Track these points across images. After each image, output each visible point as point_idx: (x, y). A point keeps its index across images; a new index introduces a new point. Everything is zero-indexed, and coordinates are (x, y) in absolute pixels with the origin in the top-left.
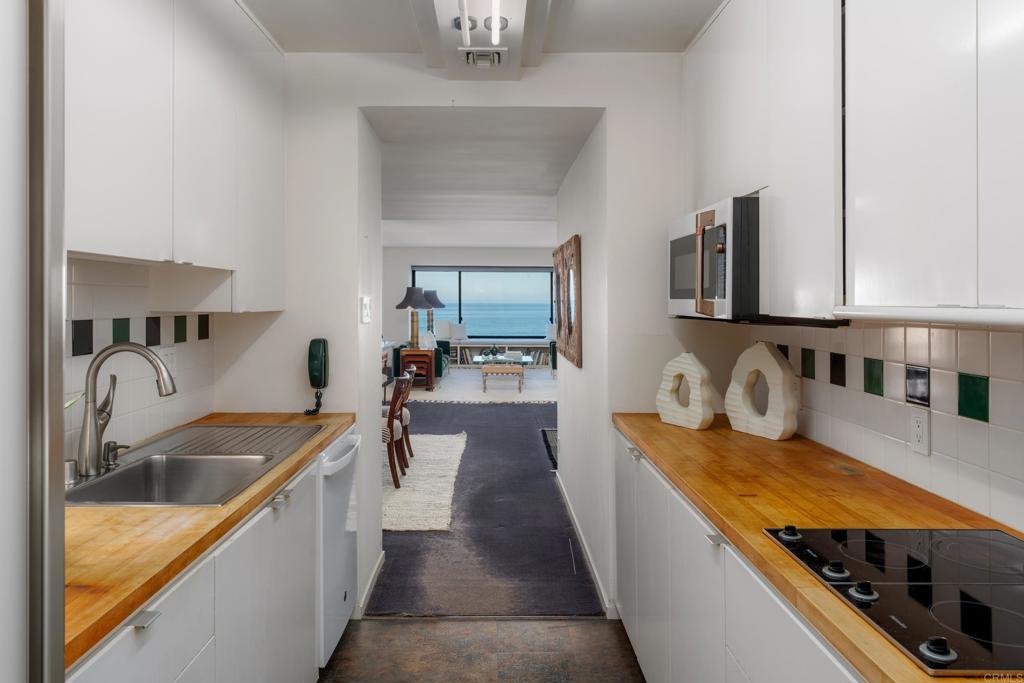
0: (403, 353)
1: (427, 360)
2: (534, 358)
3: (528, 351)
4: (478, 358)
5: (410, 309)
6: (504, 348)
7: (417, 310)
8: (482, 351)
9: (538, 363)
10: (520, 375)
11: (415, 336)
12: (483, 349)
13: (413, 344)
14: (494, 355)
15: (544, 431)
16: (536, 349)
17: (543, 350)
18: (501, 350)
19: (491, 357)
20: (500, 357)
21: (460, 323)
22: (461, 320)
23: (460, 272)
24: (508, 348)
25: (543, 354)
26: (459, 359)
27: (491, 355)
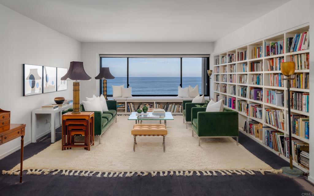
0: (65, 118)
3: (167, 103)
7: (78, 81)
9: (173, 112)
10: (164, 135)
13: (76, 109)
14: (145, 112)
19: (142, 115)
20: (149, 114)
21: (128, 87)
22: (128, 85)
23: (128, 58)
24: (156, 102)
25: (176, 106)
26: (126, 109)
27: (143, 113)
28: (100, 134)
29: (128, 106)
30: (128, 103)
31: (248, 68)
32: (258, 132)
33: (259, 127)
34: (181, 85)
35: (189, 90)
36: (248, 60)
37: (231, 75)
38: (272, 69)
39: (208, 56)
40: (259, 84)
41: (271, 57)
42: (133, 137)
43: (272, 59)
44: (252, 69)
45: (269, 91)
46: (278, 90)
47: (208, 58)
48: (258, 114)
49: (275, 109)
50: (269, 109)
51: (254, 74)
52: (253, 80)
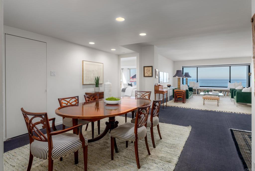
0: (175, 91)
1: (183, 93)
2: (223, 94)
3: (221, 91)
4: (202, 93)
5: (177, 77)
6: (212, 90)
7: (180, 77)
8: (204, 91)
9: (224, 95)
10: (218, 100)
11: (179, 85)
12: (205, 90)
13: (179, 88)
14: (208, 92)
15: (231, 130)
16: (224, 91)
17: (226, 91)
18: (211, 91)
19: (207, 93)
20: (210, 93)
21: (197, 82)
22: (197, 81)
23: (197, 68)
24: (214, 90)
25: (226, 93)
26: (196, 93)
27: (207, 92)
28: (188, 98)
29: (197, 91)
30: (197, 90)
34: (230, 82)
35: (235, 84)
39: (249, 65)
42: (203, 99)
47: (249, 66)
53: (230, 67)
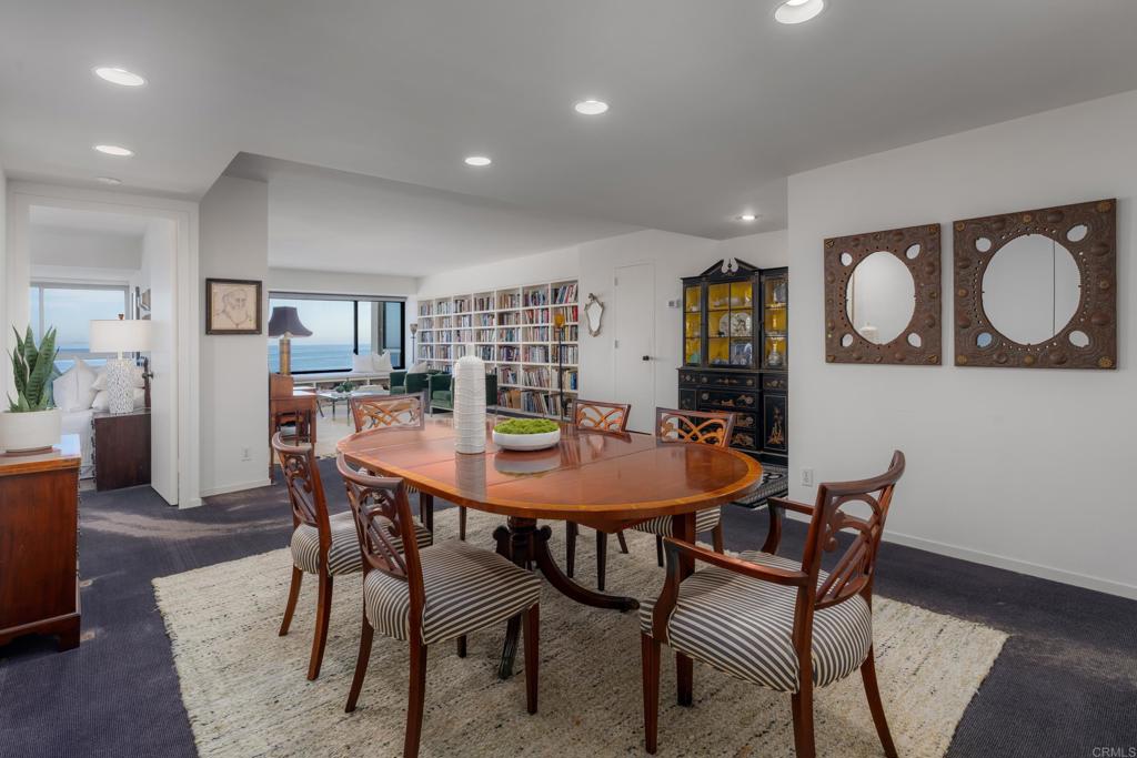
14: (347, 391)
31: (495, 321)
32: (511, 401)
33: (514, 394)
34: (356, 351)
36: (496, 311)
37: (458, 331)
38: (532, 322)
39: (402, 300)
40: (511, 340)
41: (531, 307)
43: (532, 310)
44: (501, 322)
45: (527, 349)
46: (540, 346)
47: (403, 305)
48: (510, 378)
49: (537, 367)
50: (527, 369)
51: (503, 329)
52: (501, 336)
53: (356, 303)
